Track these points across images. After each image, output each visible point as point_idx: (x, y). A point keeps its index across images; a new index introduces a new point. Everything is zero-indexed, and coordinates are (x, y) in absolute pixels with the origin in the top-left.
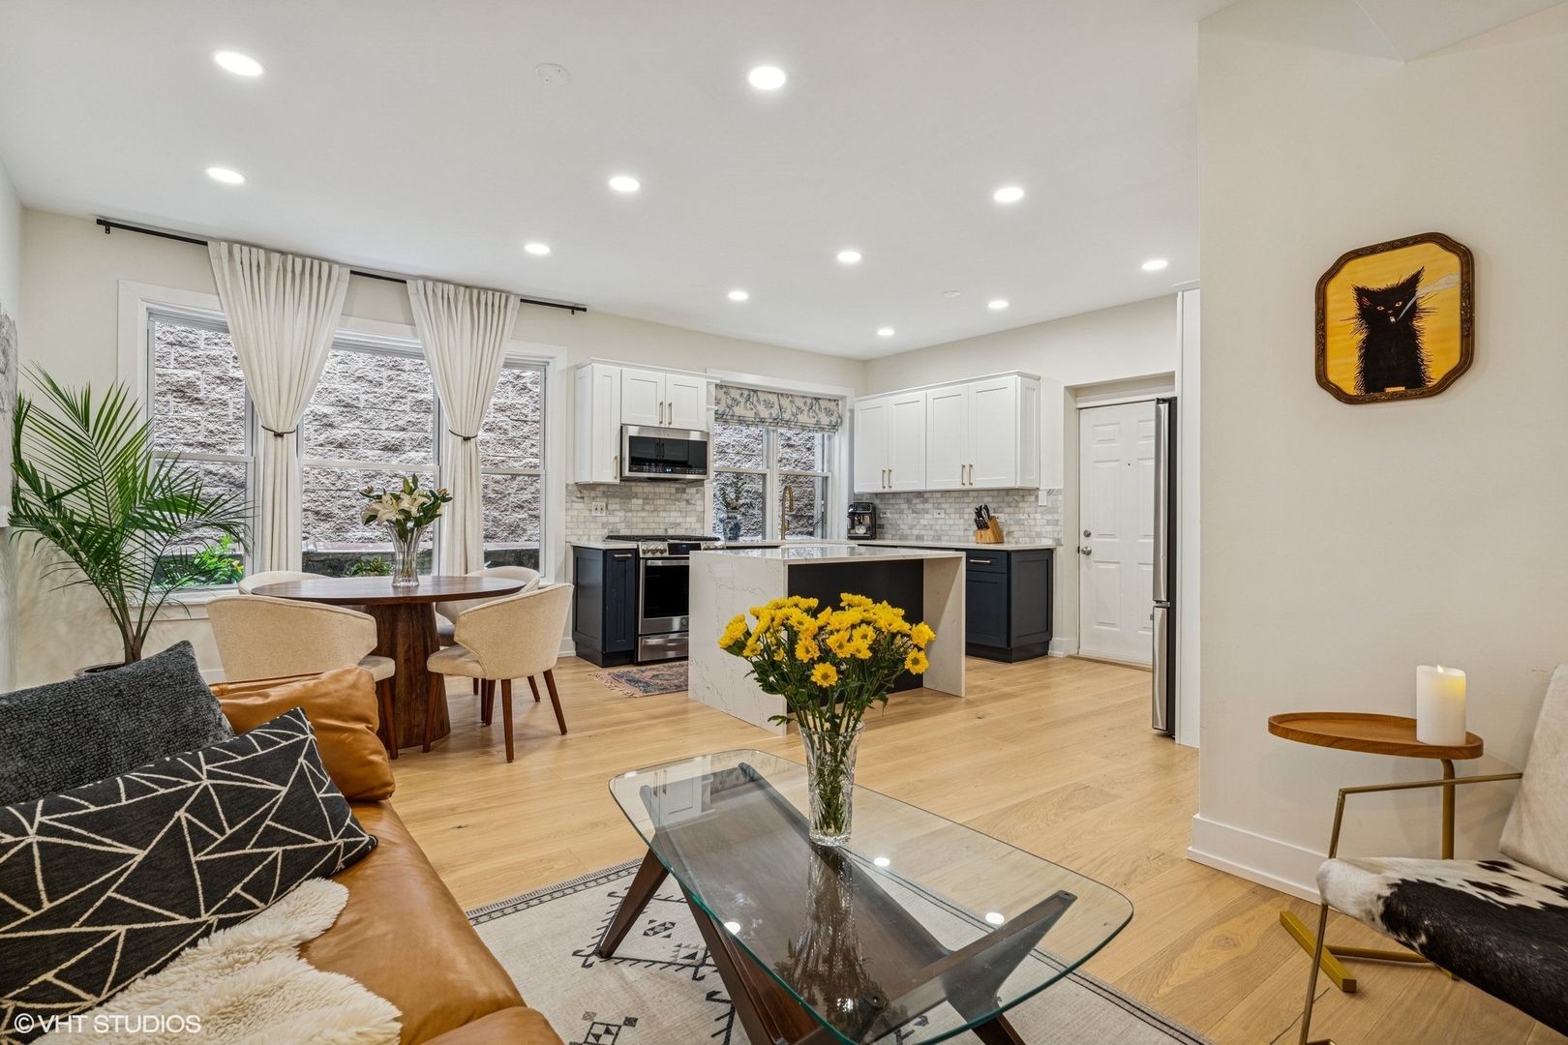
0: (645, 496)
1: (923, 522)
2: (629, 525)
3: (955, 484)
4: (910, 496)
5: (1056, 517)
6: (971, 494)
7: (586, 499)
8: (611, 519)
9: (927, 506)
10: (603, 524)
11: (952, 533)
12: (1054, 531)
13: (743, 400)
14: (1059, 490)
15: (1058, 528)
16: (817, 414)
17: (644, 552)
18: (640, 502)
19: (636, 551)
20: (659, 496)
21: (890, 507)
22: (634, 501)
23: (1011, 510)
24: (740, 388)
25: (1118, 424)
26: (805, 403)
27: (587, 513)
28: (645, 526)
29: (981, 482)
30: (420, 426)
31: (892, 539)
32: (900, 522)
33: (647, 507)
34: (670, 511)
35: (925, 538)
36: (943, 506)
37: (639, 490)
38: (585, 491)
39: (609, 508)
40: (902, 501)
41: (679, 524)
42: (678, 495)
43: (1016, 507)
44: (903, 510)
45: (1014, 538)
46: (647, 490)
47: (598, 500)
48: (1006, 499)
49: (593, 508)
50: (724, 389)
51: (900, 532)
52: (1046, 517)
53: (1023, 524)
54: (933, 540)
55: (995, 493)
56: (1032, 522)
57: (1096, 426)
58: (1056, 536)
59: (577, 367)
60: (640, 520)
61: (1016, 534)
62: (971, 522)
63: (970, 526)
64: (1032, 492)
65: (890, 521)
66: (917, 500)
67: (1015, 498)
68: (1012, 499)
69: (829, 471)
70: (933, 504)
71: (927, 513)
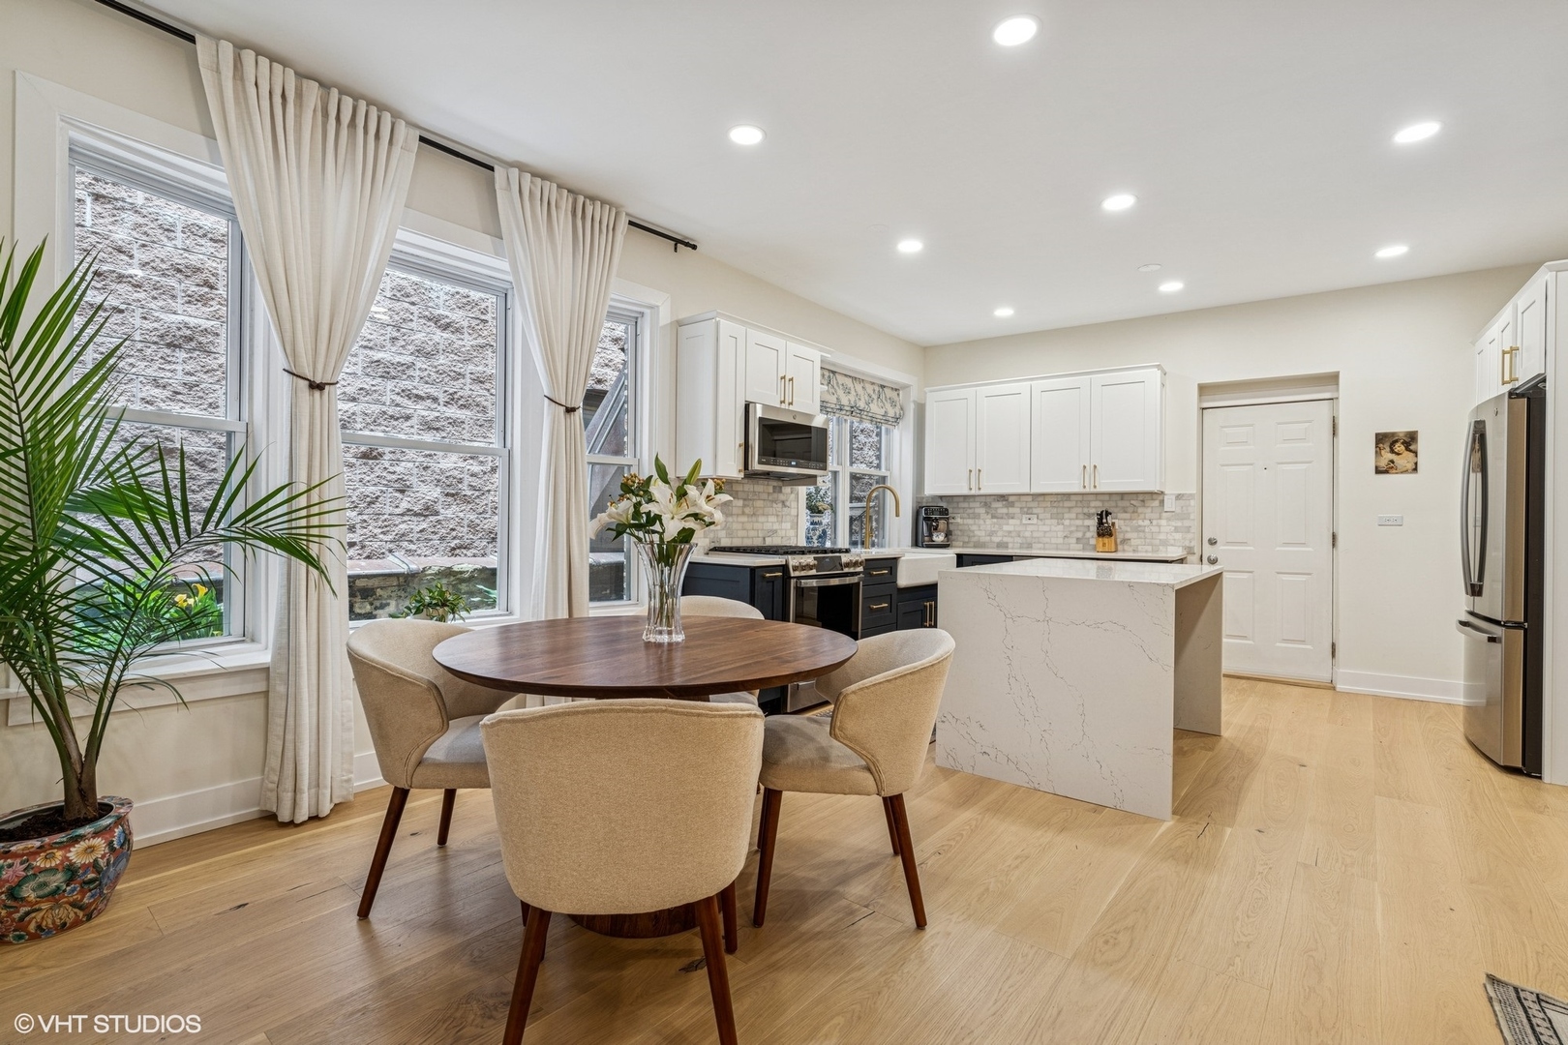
0: (745, 495)
1: (1005, 528)
2: (730, 535)
3: (1074, 486)
4: (988, 499)
5: (1187, 523)
6: (1073, 497)
9: (1011, 510)
11: (1048, 540)
12: (1184, 539)
14: (1191, 495)
15: (1189, 536)
16: (884, 404)
17: (795, 568)
19: (785, 568)
20: (758, 496)
21: (961, 511)
23: (1127, 516)
25: (1252, 425)
26: (874, 390)
28: (744, 533)
29: (1108, 484)
30: (375, 396)
31: (963, 547)
32: (974, 528)
34: (767, 515)
35: (1010, 545)
36: (1035, 511)
40: (978, 504)
41: (776, 531)
42: (775, 494)
43: (1134, 512)
44: (979, 514)
45: (1130, 546)
46: (747, 488)
48: (1120, 503)
51: (974, 539)
52: (1174, 524)
53: (1144, 531)
54: (1021, 548)
56: (1155, 529)
57: (1222, 427)
58: (1187, 544)
59: (680, 324)
60: (740, 526)
61: (1133, 542)
62: (1073, 528)
63: (1071, 532)
64: (1155, 496)
65: (960, 527)
66: (999, 504)
67: (1132, 502)
68: (1128, 505)
69: (888, 469)
70: (1021, 508)
71: (1012, 518)
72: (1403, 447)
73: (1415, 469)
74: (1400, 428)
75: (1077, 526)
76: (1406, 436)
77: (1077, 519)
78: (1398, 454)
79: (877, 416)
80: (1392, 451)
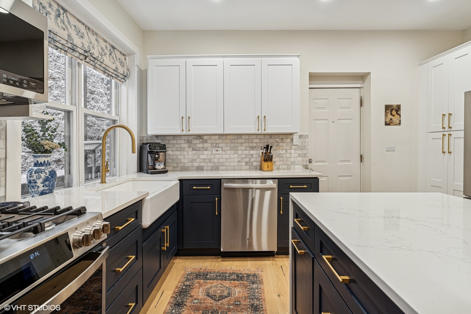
1: (202, 157)
3: (253, 130)
4: (190, 138)
5: (304, 152)
6: (243, 137)
9: (205, 145)
11: (228, 164)
12: (303, 161)
13: (52, 13)
14: (306, 135)
15: (306, 159)
16: (115, 62)
21: (172, 146)
25: (327, 99)
26: (106, 47)
32: (180, 157)
35: (205, 168)
36: (220, 145)
40: (183, 141)
43: (277, 146)
44: (184, 148)
45: (276, 165)
52: (298, 152)
53: (282, 157)
55: (262, 137)
56: (288, 155)
57: (314, 99)
62: (243, 156)
63: (242, 158)
64: (288, 136)
65: (171, 157)
66: (197, 141)
67: (276, 140)
68: (274, 141)
69: (117, 114)
70: (211, 144)
71: (206, 150)
72: (395, 112)
73: (400, 124)
74: (394, 103)
75: (246, 155)
76: (396, 107)
77: (246, 150)
78: (394, 116)
79: (110, 69)
80: (391, 114)
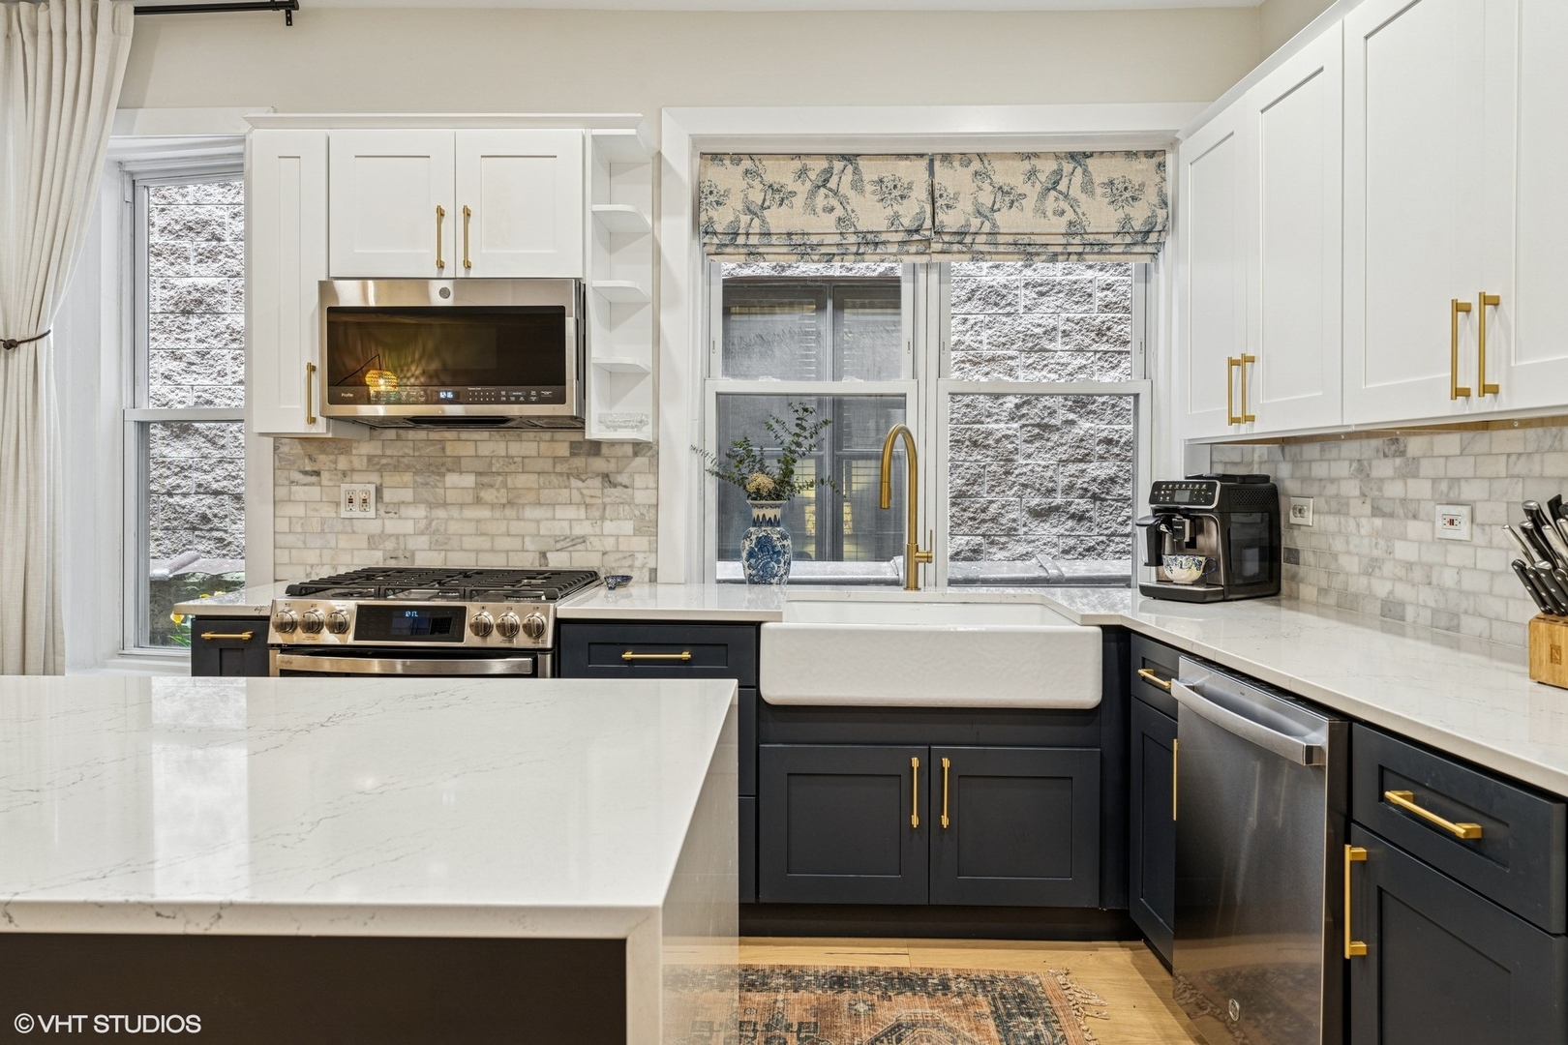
0: (480, 466)
2: (439, 544)
7: (325, 476)
8: (392, 526)
10: (370, 538)
13: (803, 189)
16: (1074, 204)
18: (469, 480)
20: (523, 465)
22: (452, 479)
24: (799, 155)
26: (1033, 172)
27: (328, 511)
28: (484, 543)
33: (488, 495)
34: (553, 505)
35: (1410, 615)
37: (466, 450)
38: (322, 458)
39: (387, 495)
41: (583, 539)
42: (578, 462)
44: (1349, 502)
46: (486, 449)
47: (356, 477)
49: (343, 500)
50: (747, 164)
60: (470, 528)
65: (1314, 541)
66: (1387, 468)
69: (1147, 373)
70: (1435, 481)
71: (1415, 517)
